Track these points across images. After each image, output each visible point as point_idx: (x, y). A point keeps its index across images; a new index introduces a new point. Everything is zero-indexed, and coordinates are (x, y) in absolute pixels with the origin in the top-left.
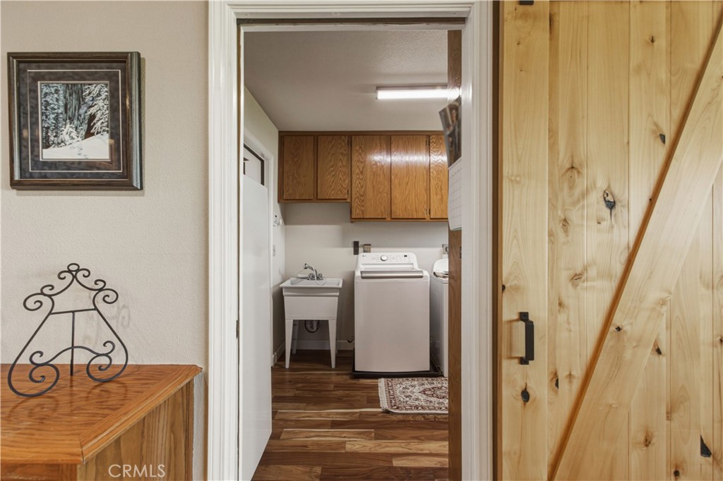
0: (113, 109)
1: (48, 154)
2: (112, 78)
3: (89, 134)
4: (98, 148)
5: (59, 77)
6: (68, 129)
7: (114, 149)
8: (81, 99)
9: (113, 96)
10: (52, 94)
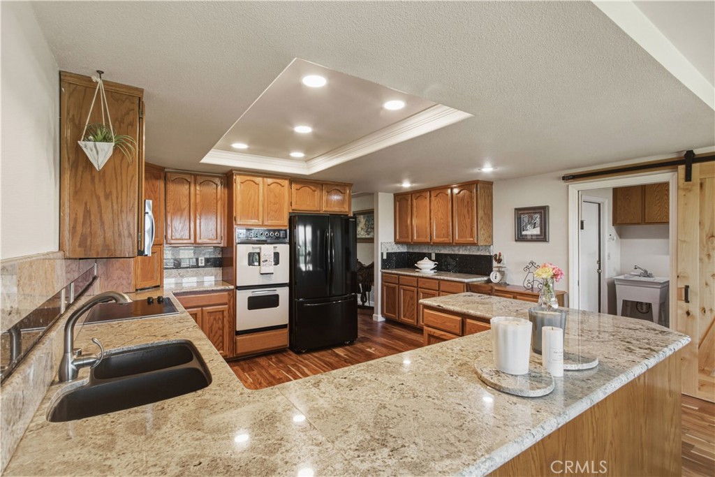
0: (541, 221)
1: (524, 233)
2: (541, 213)
3: (534, 227)
4: (537, 231)
5: (527, 213)
6: (529, 226)
7: (541, 232)
8: (532, 218)
9: (541, 218)
10: (525, 218)
